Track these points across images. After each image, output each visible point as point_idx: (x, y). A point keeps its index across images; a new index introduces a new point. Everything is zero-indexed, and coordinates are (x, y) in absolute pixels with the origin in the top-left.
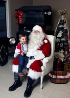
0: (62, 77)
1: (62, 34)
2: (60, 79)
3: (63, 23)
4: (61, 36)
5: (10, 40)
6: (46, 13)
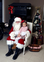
0: (36, 48)
2: (35, 49)
3: (38, 14)
4: (36, 23)
5: (5, 24)
6: (28, 8)
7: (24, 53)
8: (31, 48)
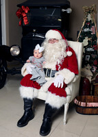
0: (94, 104)
1: (89, 41)
5: (12, 49)
6: (64, 10)
7: (65, 120)
8: (83, 104)
